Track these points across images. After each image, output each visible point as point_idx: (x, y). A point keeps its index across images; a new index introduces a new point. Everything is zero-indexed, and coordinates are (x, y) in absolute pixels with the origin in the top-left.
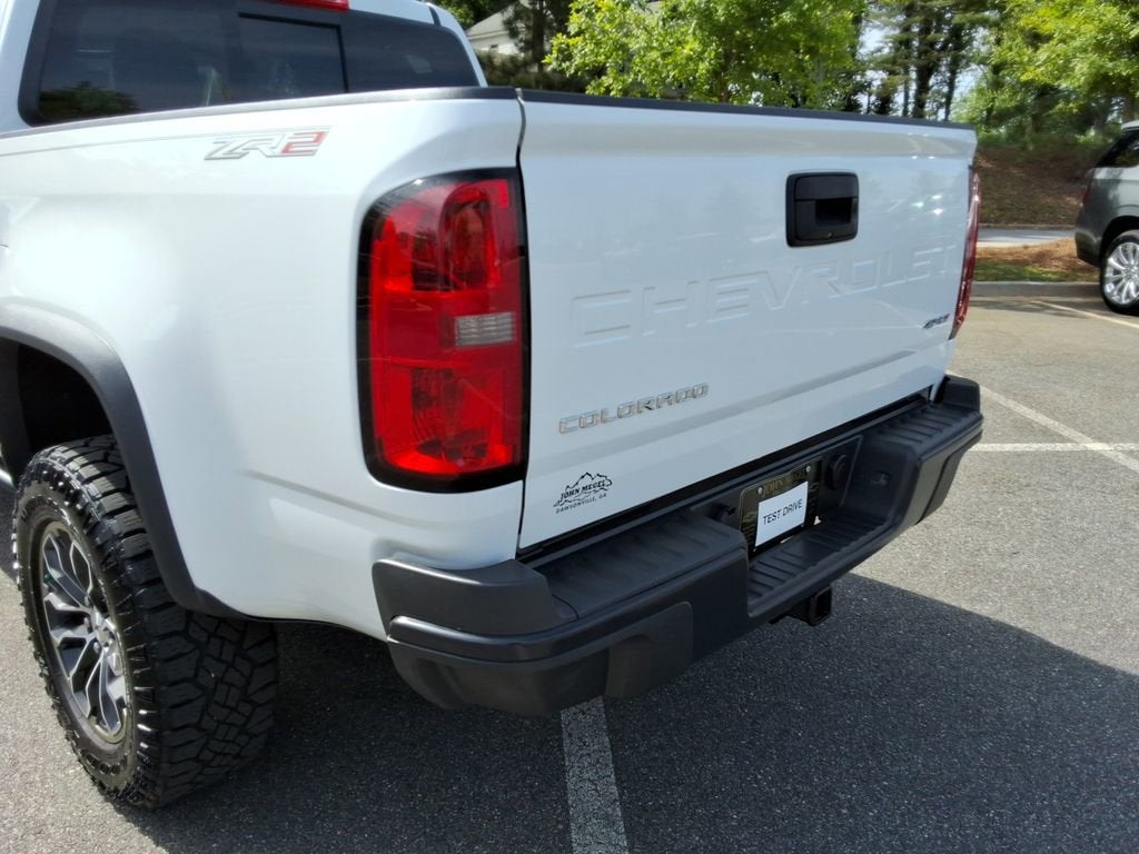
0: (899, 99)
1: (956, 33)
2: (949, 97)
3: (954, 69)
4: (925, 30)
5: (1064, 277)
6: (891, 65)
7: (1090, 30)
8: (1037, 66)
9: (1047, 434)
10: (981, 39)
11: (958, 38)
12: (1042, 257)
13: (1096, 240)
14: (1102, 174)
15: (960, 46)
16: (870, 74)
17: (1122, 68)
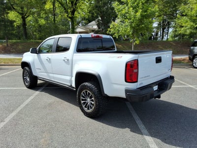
0: (159, 33)
1: (168, 22)
2: (168, 33)
3: (168, 28)
4: (163, 22)
5: (187, 63)
6: (157, 28)
7: (189, 26)
8: (182, 31)
9: (184, 85)
10: (173, 24)
11: (169, 24)
12: (184, 60)
13: (192, 57)
14: (192, 48)
15: (169, 25)
16: (154, 30)
17: (195, 31)
